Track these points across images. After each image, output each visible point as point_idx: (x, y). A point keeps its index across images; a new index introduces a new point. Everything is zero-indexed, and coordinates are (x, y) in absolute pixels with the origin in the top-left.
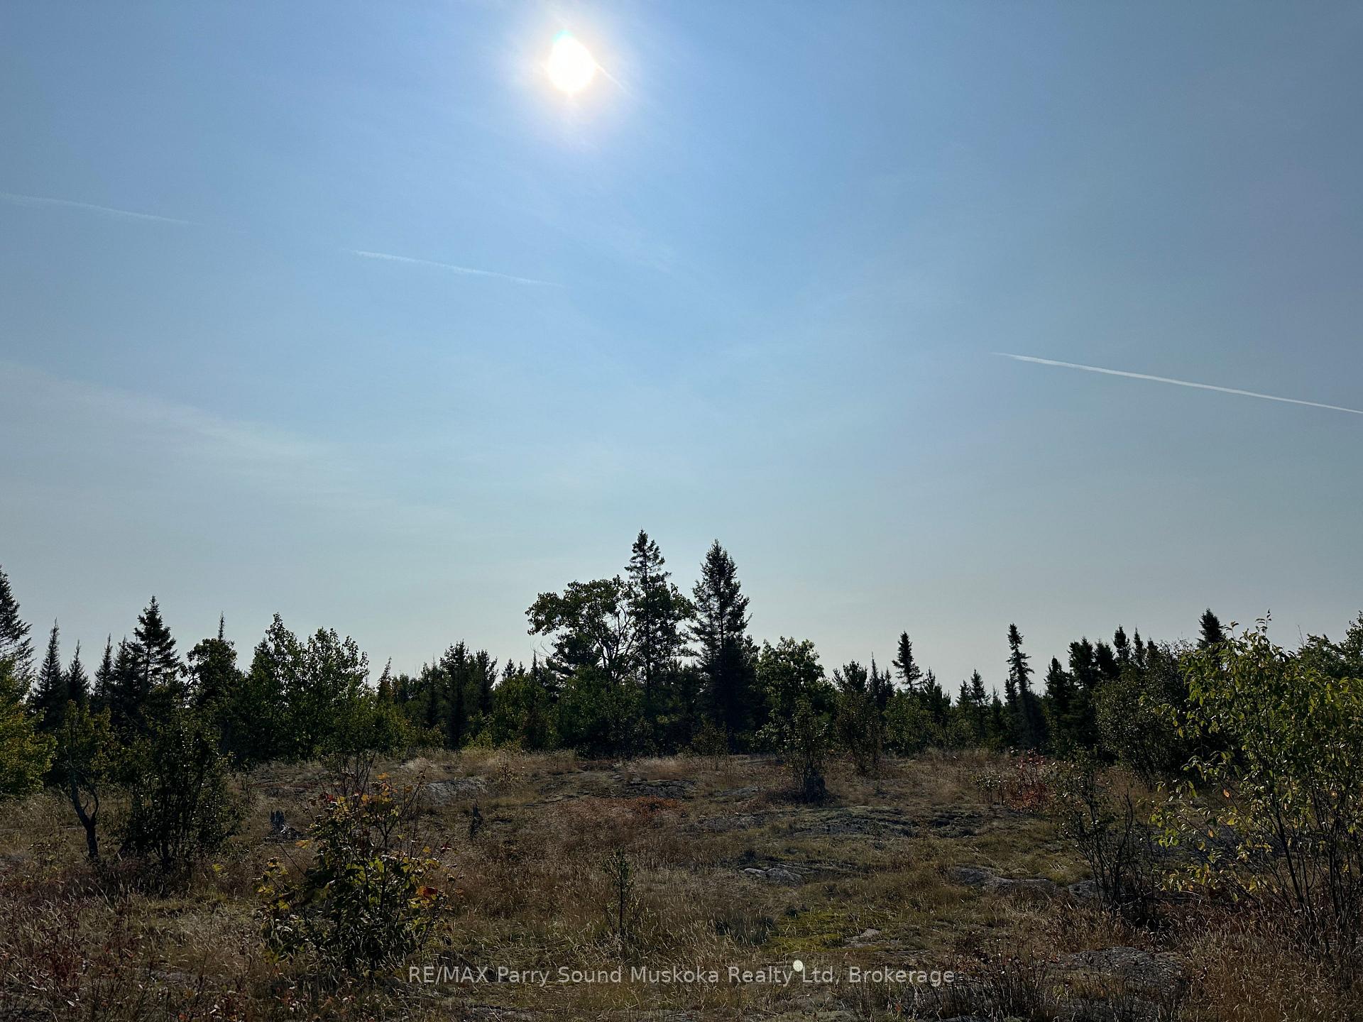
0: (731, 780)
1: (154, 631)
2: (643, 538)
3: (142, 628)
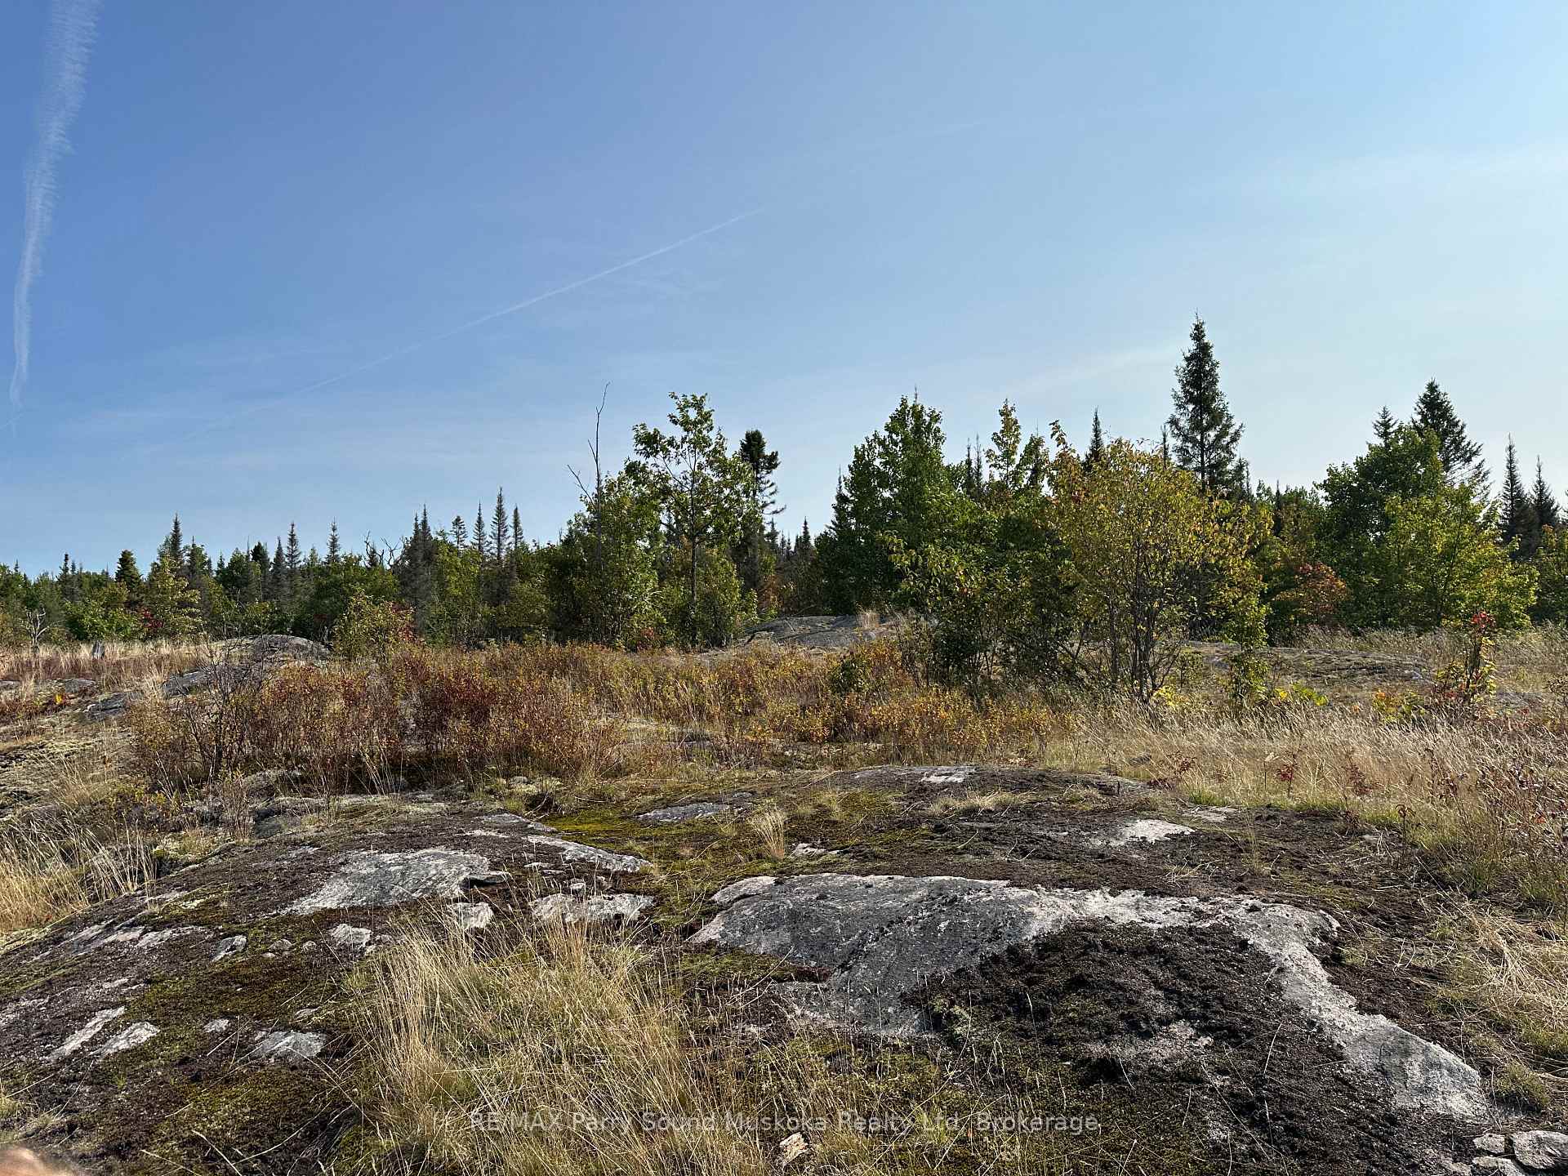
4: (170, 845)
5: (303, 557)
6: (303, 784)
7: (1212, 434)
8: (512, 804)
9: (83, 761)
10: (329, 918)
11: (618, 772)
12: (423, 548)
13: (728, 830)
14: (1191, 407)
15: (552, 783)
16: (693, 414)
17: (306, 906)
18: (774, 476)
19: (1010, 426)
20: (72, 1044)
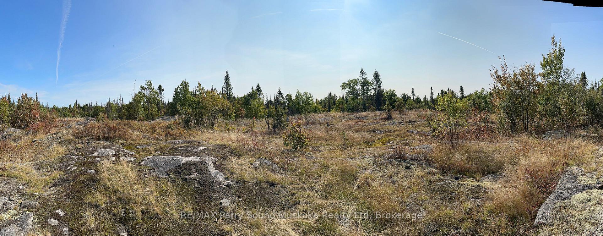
0: (375, 116)
1: (280, 93)
2: (362, 70)
3: (278, 92)
4: (77, 146)
5: (93, 106)
6: (93, 139)
7: (229, 88)
8: (119, 144)
9: (67, 134)
10: (96, 157)
11: (134, 140)
12: (109, 104)
13: (147, 149)
14: (226, 84)
15: (124, 142)
16: (149, 83)
17: (93, 155)
18: (163, 92)
19: (200, 85)
20: (69, 168)
